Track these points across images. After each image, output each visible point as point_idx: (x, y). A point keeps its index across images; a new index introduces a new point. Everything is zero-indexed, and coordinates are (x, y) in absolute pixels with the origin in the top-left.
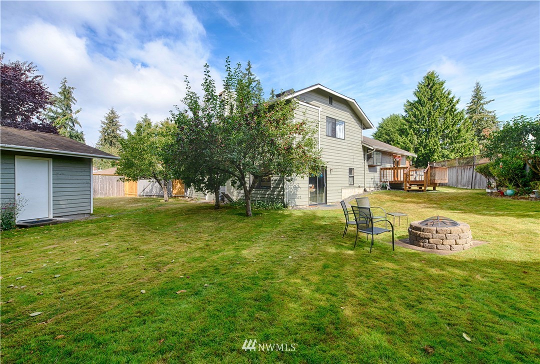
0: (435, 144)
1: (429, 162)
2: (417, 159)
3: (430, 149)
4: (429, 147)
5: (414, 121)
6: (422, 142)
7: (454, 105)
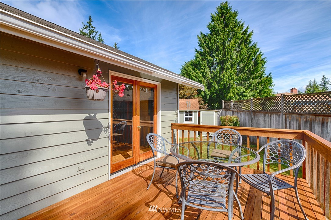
0: (230, 78)
1: (223, 101)
2: (211, 96)
3: (225, 84)
4: (224, 82)
5: (208, 52)
6: (215, 76)
7: (248, 36)
